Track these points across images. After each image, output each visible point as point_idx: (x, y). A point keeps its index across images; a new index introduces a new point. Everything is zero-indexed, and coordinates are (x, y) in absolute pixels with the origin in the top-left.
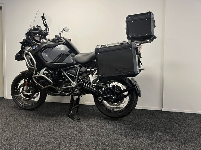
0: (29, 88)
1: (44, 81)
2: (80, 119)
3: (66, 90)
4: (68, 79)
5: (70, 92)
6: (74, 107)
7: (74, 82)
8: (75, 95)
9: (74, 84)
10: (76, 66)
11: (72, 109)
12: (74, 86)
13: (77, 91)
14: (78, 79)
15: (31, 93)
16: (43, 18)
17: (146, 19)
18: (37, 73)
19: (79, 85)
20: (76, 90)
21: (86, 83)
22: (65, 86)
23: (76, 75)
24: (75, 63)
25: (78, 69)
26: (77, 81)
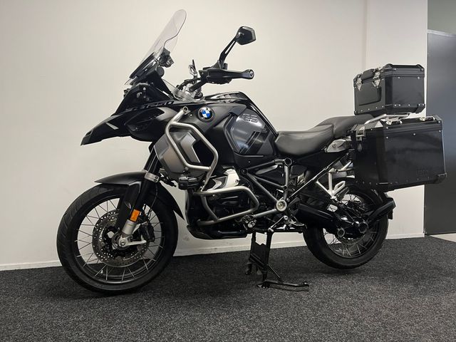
0: (138, 226)
9: (281, 205)
10: (277, 162)
12: (282, 209)
15: (143, 241)
26: (288, 197)
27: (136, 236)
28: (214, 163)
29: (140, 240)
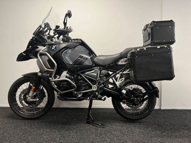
0: (35, 93)
1: (66, 85)
2: (104, 125)
7: (95, 86)
12: (95, 90)
15: (38, 99)
16: (69, 15)
17: (170, 27)
18: (57, 77)
19: (101, 89)
23: (97, 79)
25: (98, 71)
26: (98, 84)
27: (35, 97)
28: (56, 68)
29: (36, 99)
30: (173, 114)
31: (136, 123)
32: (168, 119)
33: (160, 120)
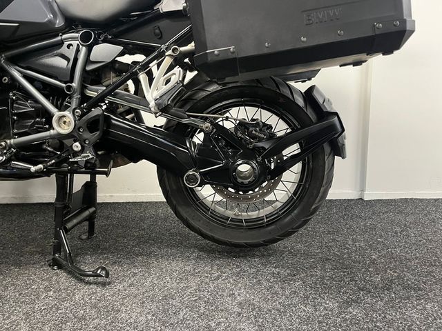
2: (107, 275)
3: (31, 153)
4: (36, 101)
5: (50, 157)
6: (75, 221)
7: (67, 113)
8: (76, 169)
9: (64, 122)
10: (67, 39)
11: (67, 231)
12: (65, 130)
13: (83, 150)
14: (84, 98)
19: (93, 125)
20: (77, 146)
21: (122, 115)
22: (21, 135)
23: (72, 82)
24: (59, 23)
25: (78, 51)
26: (78, 106)
30: (401, 217)
31: (253, 256)
32: (381, 236)
33: (350, 242)
